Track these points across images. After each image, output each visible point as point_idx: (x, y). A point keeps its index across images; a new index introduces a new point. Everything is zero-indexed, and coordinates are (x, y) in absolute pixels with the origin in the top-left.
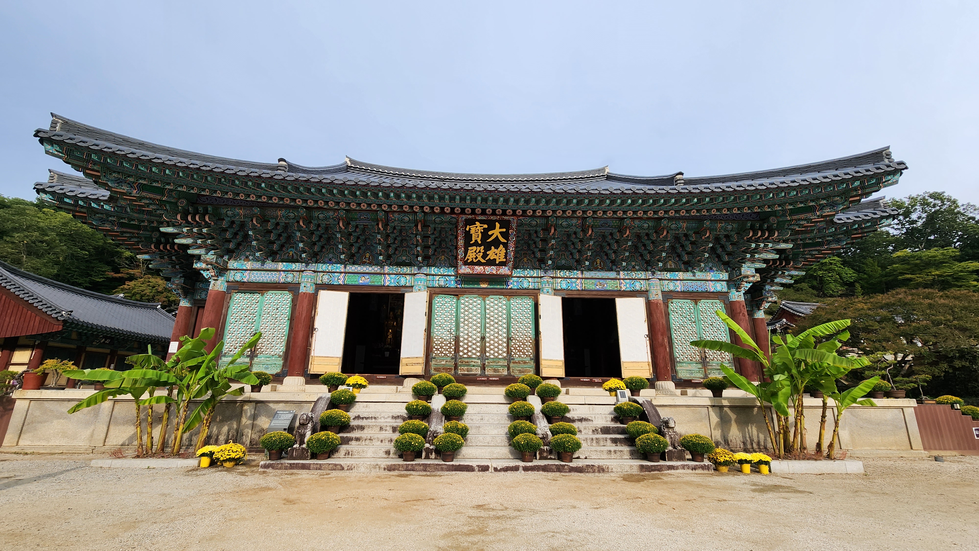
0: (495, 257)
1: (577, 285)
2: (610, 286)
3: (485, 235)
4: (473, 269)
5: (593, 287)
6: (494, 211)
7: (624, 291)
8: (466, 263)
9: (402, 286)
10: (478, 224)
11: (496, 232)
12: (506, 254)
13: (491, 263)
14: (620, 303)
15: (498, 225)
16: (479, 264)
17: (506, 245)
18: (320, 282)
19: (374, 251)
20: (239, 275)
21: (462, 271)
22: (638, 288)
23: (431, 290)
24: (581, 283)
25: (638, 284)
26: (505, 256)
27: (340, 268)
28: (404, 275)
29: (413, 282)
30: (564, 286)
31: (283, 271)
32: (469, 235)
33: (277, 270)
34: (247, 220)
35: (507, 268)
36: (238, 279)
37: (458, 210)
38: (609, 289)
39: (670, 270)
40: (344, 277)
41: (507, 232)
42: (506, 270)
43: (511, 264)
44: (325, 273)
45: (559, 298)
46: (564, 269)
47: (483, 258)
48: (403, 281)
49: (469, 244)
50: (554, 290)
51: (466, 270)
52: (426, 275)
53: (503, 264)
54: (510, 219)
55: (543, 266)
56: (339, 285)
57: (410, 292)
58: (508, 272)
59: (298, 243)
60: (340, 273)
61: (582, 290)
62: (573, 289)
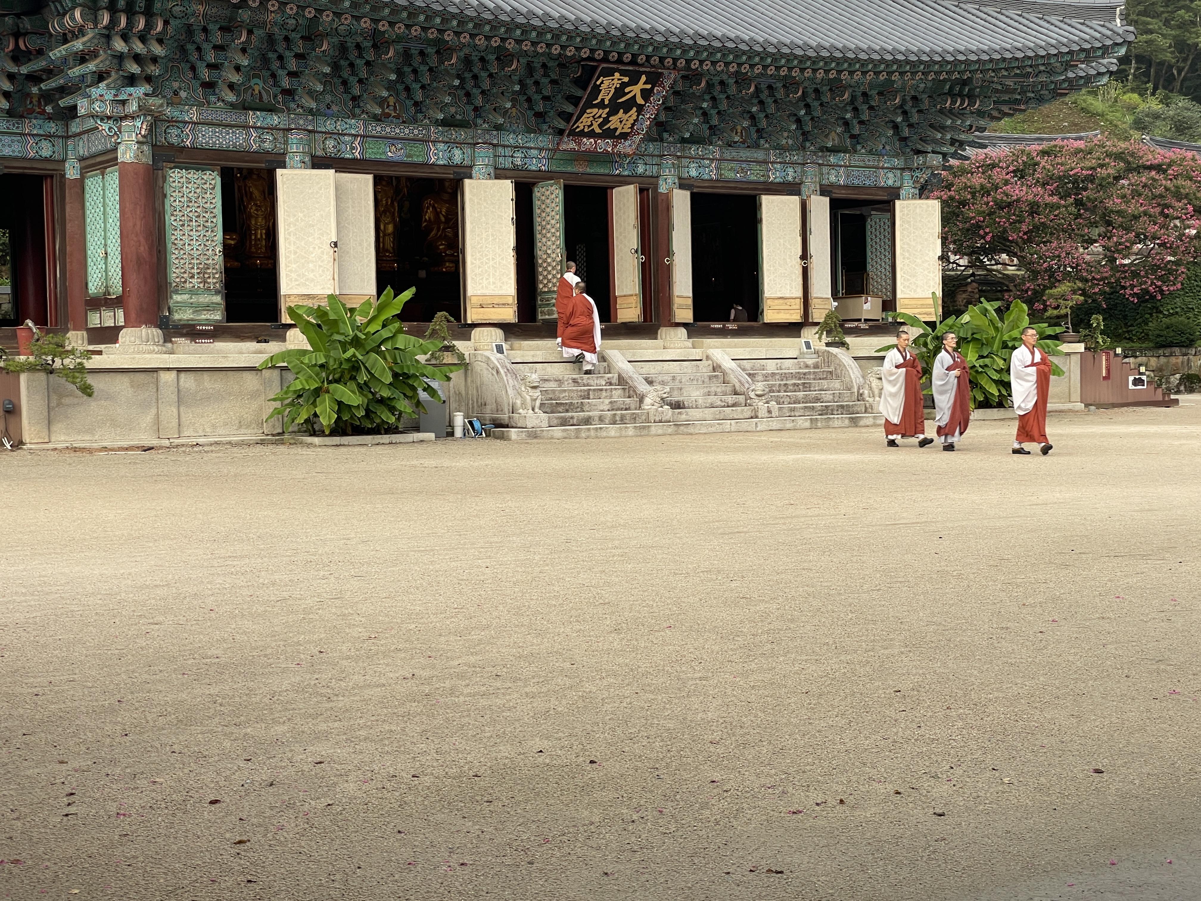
0: (618, 125)
1: (710, 172)
2: (754, 175)
3: (620, 92)
4: (579, 144)
5: (730, 175)
6: (649, 57)
7: (771, 183)
8: (573, 133)
9: (457, 166)
10: (617, 75)
11: (635, 90)
12: (636, 121)
13: (609, 134)
14: (768, 205)
15: (644, 78)
16: (592, 134)
17: (640, 109)
18: (320, 153)
19: (404, 95)
20: (174, 131)
21: (563, 147)
22: (790, 178)
23: (499, 174)
24: (717, 168)
25: (790, 171)
26: (633, 125)
27: (355, 126)
28: (459, 144)
29: (473, 159)
30: (694, 173)
31: (255, 128)
32: (597, 90)
33: (245, 127)
34: (211, 27)
35: (628, 143)
36: (174, 140)
37: (599, 55)
38: (753, 178)
39: (834, 150)
40: (361, 144)
41: (652, 89)
42: (626, 147)
43: (638, 138)
44: (329, 134)
45: (688, 193)
46: (694, 143)
47: (600, 126)
48: (458, 156)
49: (590, 105)
50: (680, 178)
51: (569, 145)
52: (495, 146)
53: (624, 136)
54: (665, 72)
55: (665, 135)
56: (355, 160)
57: (470, 177)
58: (629, 151)
59: (281, 73)
60: (355, 136)
61: (717, 180)
62: (706, 177)
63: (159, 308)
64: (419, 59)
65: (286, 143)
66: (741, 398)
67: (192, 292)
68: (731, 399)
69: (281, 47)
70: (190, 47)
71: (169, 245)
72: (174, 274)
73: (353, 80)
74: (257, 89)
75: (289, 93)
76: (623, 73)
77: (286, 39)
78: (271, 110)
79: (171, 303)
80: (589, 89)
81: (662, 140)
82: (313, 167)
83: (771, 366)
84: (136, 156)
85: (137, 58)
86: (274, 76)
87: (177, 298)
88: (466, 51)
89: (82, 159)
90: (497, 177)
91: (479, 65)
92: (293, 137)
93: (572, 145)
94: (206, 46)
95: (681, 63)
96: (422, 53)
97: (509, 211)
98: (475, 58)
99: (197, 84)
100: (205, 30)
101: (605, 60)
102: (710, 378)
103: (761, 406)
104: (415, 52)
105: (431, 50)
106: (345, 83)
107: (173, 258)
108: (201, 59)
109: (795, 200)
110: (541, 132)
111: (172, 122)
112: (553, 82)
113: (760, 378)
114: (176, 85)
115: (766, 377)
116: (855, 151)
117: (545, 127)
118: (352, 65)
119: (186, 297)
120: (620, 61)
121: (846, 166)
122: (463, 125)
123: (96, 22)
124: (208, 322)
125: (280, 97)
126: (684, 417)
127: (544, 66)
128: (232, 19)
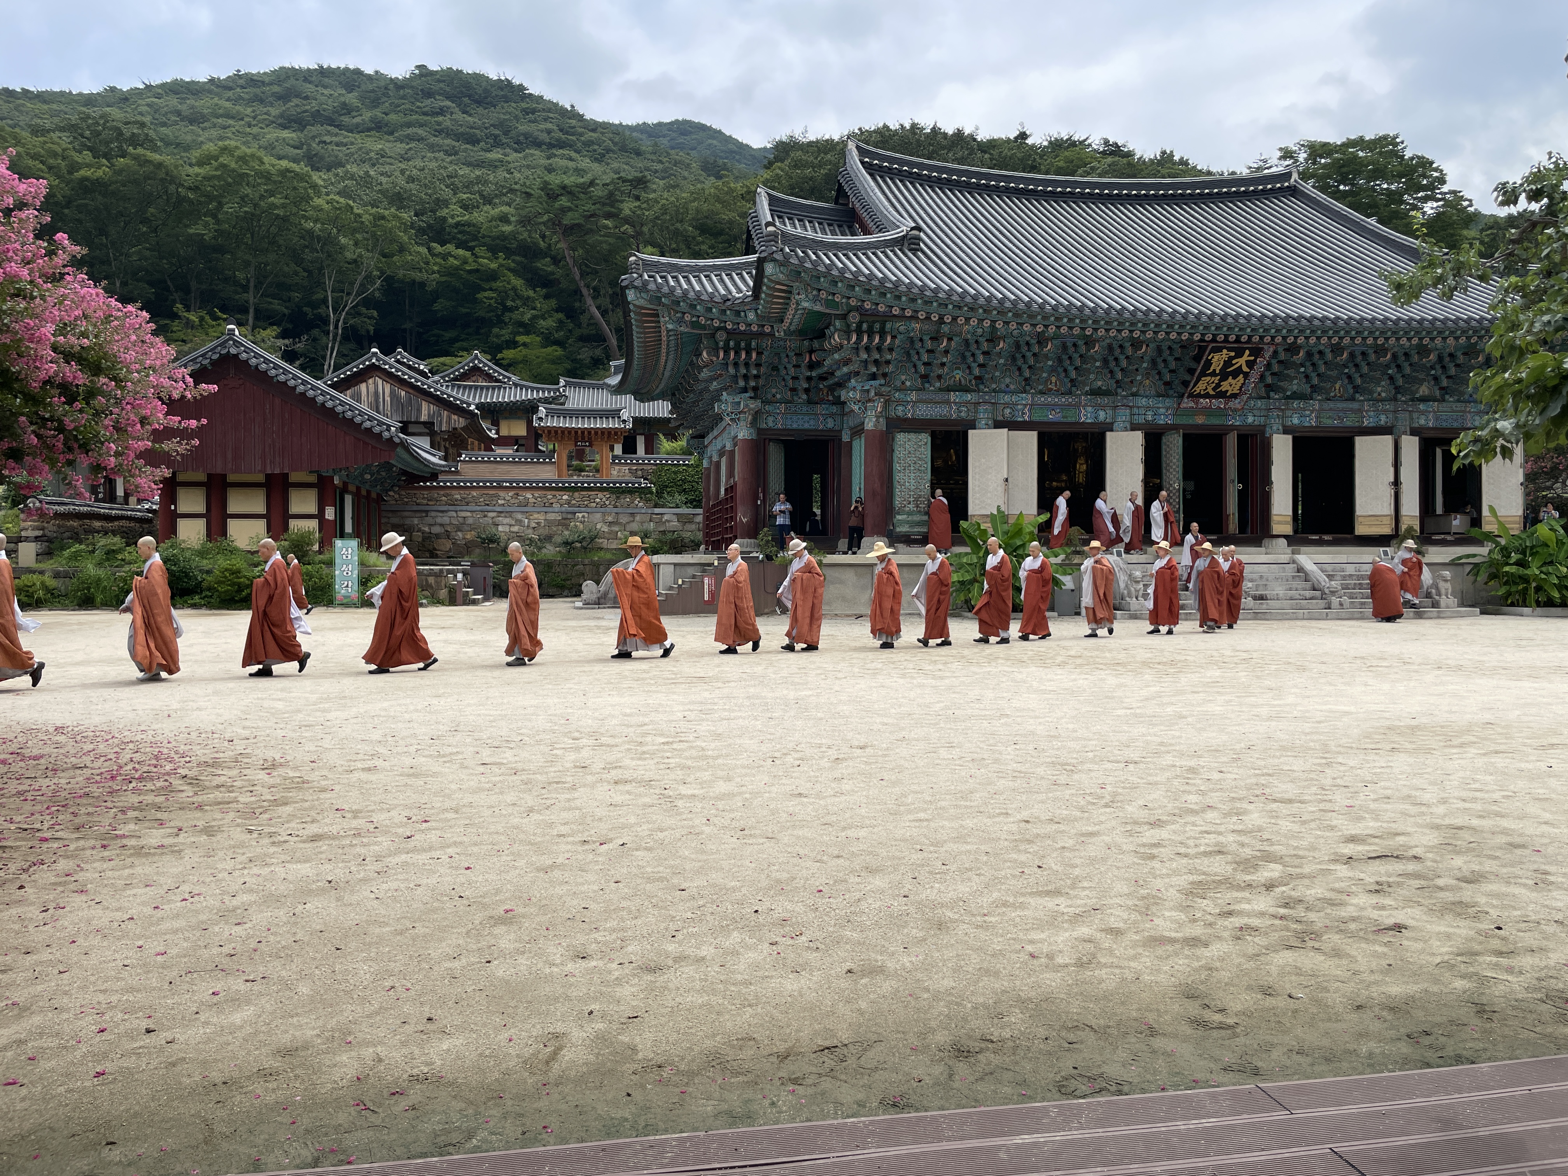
0: (1229, 388)
1: (1311, 421)
2: (1349, 421)
3: (1228, 363)
4: (1197, 403)
5: (1328, 422)
6: (1250, 337)
7: (1365, 427)
8: (1191, 396)
9: (1101, 423)
10: (1225, 351)
11: (1241, 361)
12: (1243, 384)
13: (1222, 395)
14: (1361, 444)
15: (1247, 352)
16: (1207, 396)
17: (1246, 375)
18: (1000, 418)
19: (1063, 374)
20: (900, 408)
21: (1183, 405)
22: (1382, 423)
23: (1134, 428)
24: (1317, 417)
25: (1383, 418)
26: (1241, 387)
27: (1027, 399)
28: (1103, 407)
29: (1114, 417)
30: (1296, 421)
31: (955, 403)
32: (1209, 363)
33: (948, 402)
34: (925, 338)
35: (1237, 401)
36: (900, 414)
37: (1209, 337)
38: (1349, 424)
39: (1424, 399)
40: (1030, 410)
41: (1255, 360)
42: (1235, 404)
43: (1245, 397)
44: (1006, 405)
45: (1290, 437)
46: (1297, 399)
47: (1214, 389)
48: (1102, 415)
49: (1203, 374)
50: (1284, 426)
51: (1187, 403)
52: (1131, 407)
53: (1234, 396)
54: (1266, 347)
55: (1272, 394)
56: (1025, 422)
57: (1112, 430)
58: (1239, 406)
59: (974, 365)
60: (1025, 405)
61: (1316, 427)
62: (1307, 424)
63: (887, 524)
64: (1073, 349)
65: (976, 412)
66: (1318, 593)
67: (910, 513)
68: (1308, 594)
69: (973, 347)
70: (913, 352)
71: (895, 483)
72: (897, 502)
73: (1024, 367)
74: (958, 377)
75: (979, 378)
76: (1229, 349)
77: (977, 342)
78: (967, 390)
79: (895, 521)
80: (1202, 362)
81: (1269, 398)
82: (995, 427)
83: (1350, 570)
84: (875, 426)
85: (876, 362)
86: (969, 367)
87: (899, 517)
88: (1108, 341)
89: (851, 429)
90: (1132, 429)
91: (1119, 351)
92: (981, 408)
93: (1192, 404)
94: (922, 351)
95: (1279, 339)
96: (1075, 345)
97: (1138, 453)
98: (1115, 346)
99: (917, 376)
100: (921, 340)
101: (1214, 340)
102: (1293, 577)
103: (1335, 601)
104: (1069, 345)
105: (1081, 343)
106: (1019, 369)
107: (897, 491)
108: (919, 359)
109: (1388, 440)
110: (1168, 396)
111: (899, 402)
112: (1176, 359)
113: (1339, 578)
114: (903, 378)
115: (1344, 578)
116: (1444, 400)
117: (1171, 392)
118: (1024, 357)
119: (905, 517)
120: (1226, 340)
121: (1434, 412)
122: (1106, 393)
123: (849, 340)
124: (919, 534)
125: (973, 382)
126: (1264, 606)
127: (1170, 348)
128: (938, 331)
